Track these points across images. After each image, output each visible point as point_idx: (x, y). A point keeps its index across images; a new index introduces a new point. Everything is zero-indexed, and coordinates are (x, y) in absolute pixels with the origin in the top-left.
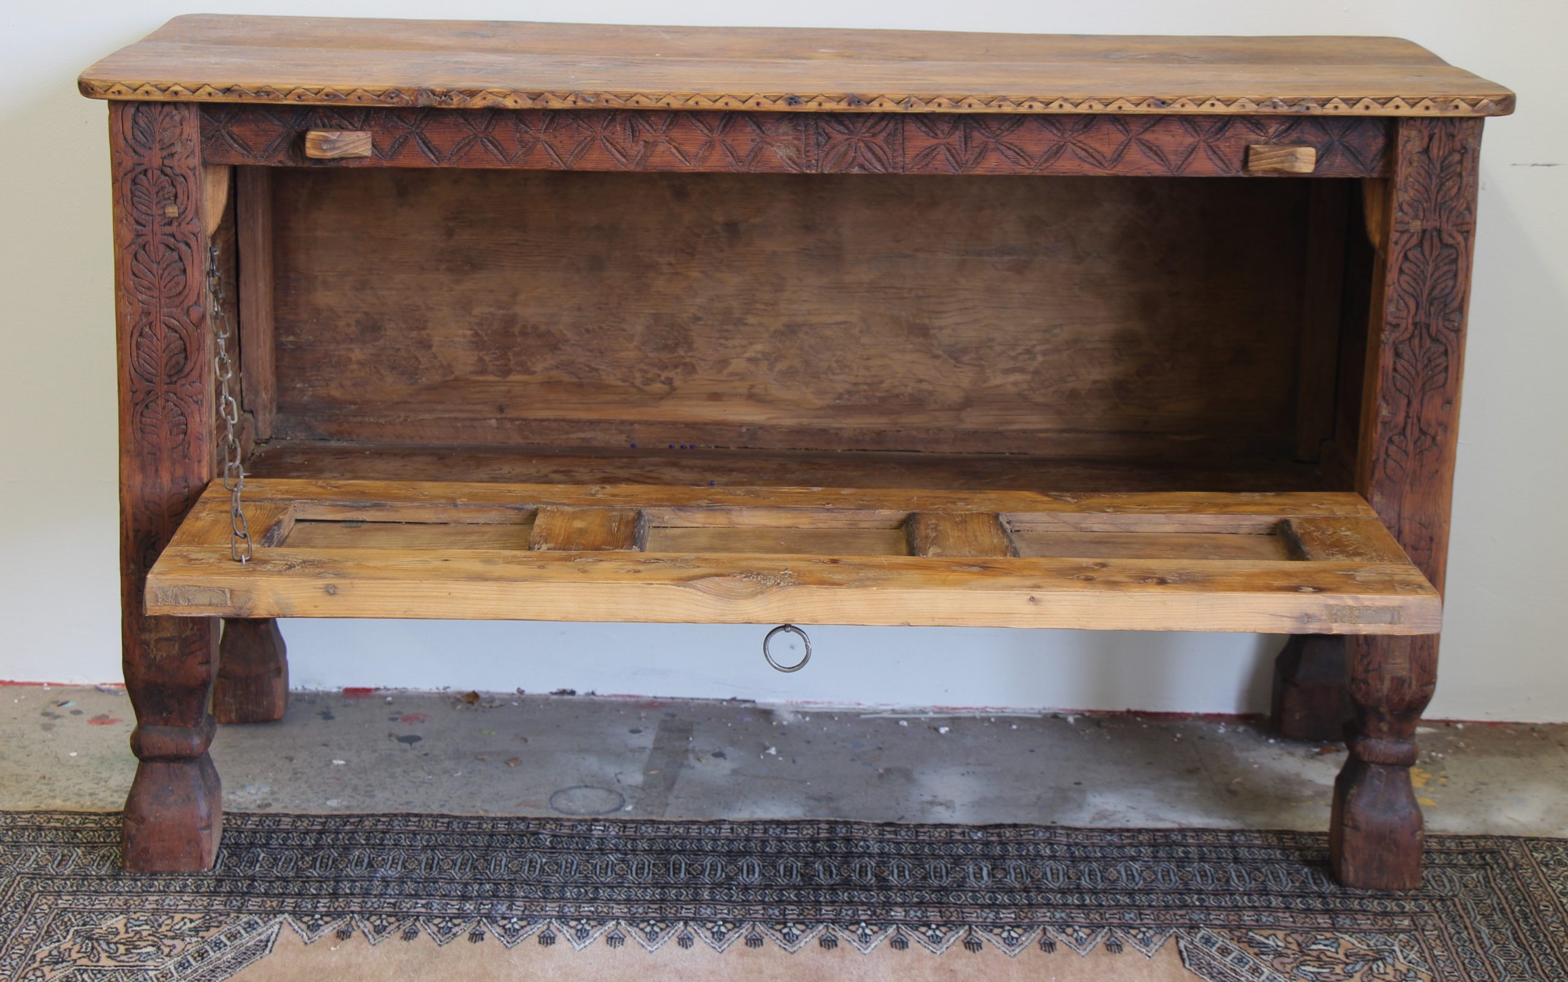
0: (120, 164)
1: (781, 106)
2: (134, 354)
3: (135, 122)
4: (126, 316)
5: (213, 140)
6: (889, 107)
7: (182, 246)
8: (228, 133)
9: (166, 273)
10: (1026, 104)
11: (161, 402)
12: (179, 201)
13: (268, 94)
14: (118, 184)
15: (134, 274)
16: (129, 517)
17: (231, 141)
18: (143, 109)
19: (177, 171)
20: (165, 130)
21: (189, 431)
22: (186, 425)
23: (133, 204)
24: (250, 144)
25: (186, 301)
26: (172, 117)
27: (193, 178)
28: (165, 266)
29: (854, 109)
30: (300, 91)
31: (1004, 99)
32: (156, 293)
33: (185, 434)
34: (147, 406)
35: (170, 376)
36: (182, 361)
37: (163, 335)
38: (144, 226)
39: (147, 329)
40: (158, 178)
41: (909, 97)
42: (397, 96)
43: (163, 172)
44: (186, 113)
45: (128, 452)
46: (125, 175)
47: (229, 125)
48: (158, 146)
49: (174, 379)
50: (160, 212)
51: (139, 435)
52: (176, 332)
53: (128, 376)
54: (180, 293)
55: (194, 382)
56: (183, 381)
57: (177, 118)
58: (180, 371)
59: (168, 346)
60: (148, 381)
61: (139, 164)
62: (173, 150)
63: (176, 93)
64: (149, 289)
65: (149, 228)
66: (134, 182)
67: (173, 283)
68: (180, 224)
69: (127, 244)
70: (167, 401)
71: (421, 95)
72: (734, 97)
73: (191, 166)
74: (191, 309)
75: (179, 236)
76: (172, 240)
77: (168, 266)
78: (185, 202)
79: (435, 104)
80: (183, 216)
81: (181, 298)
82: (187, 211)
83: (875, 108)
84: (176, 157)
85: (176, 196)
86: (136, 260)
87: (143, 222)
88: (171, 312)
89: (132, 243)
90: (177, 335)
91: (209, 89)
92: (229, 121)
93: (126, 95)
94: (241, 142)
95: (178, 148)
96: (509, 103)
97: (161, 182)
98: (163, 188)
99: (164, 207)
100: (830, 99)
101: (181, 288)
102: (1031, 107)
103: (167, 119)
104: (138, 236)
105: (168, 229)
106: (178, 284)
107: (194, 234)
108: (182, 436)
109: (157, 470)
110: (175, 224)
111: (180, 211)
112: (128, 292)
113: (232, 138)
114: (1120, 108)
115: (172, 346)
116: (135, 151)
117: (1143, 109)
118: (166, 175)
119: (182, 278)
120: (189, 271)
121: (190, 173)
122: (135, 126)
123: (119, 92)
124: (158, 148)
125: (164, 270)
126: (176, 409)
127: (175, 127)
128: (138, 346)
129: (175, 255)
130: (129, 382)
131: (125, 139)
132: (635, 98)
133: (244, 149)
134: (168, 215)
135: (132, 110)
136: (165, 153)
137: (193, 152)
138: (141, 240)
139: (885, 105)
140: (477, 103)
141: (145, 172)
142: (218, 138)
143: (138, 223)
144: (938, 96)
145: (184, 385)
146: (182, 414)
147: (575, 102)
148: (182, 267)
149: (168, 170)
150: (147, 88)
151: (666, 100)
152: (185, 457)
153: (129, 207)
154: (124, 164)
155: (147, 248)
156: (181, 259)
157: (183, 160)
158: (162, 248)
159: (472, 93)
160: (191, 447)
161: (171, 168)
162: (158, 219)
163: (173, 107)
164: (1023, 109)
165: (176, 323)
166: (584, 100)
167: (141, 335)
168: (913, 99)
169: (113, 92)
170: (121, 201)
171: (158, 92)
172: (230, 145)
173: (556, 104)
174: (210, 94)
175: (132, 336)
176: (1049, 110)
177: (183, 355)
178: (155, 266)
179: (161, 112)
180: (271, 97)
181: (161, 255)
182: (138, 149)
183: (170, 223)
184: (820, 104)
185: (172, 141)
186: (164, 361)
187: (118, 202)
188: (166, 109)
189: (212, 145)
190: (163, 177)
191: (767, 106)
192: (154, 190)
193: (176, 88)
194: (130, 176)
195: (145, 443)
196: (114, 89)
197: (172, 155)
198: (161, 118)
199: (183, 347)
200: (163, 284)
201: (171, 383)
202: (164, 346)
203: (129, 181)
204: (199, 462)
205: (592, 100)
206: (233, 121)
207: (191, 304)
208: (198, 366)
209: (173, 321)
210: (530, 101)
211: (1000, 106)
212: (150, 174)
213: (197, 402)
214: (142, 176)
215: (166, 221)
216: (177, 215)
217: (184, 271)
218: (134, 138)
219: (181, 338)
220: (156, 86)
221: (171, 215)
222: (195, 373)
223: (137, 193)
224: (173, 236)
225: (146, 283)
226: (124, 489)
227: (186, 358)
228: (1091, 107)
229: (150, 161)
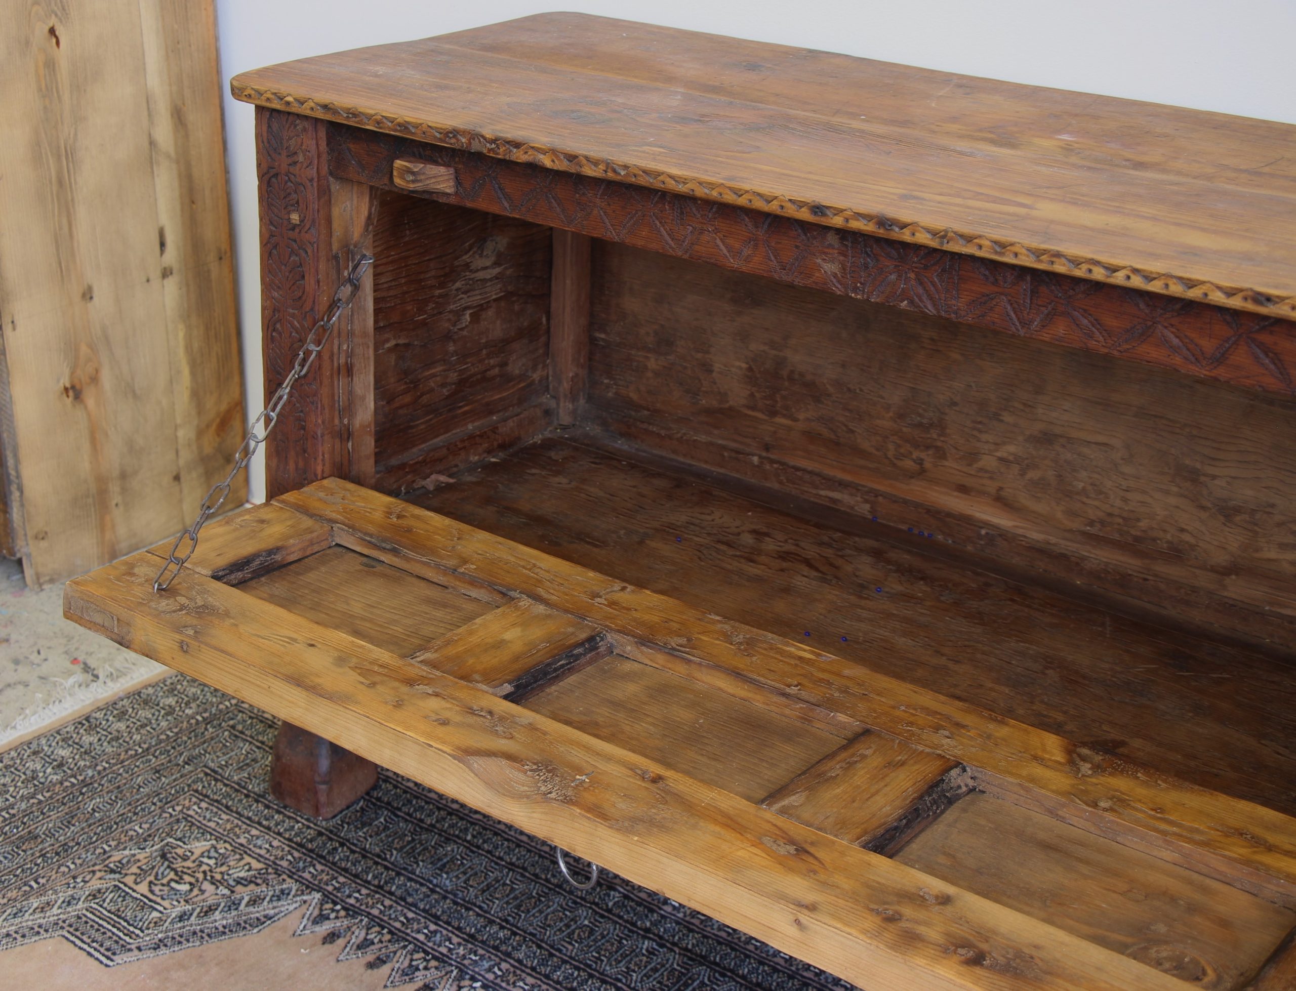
1: (805, 215)
2: (270, 346)
3: (269, 127)
4: (267, 309)
5: (337, 154)
6: (922, 238)
7: (302, 253)
8: (347, 149)
9: (291, 276)
10: (1085, 267)
12: (300, 209)
13: (355, 115)
15: (270, 272)
17: (350, 158)
18: (274, 114)
19: (299, 180)
20: (290, 138)
21: (307, 428)
22: (305, 421)
23: (269, 205)
24: (364, 163)
25: (305, 306)
26: (296, 126)
27: (310, 189)
28: (290, 269)
29: (881, 232)
30: (378, 117)
31: (1058, 255)
32: (284, 294)
33: (305, 430)
37: (288, 334)
38: (276, 228)
39: (278, 326)
40: (286, 184)
41: (946, 231)
42: (454, 136)
43: (289, 179)
44: (306, 124)
46: (263, 176)
47: (350, 142)
48: (285, 152)
50: (286, 217)
52: (298, 333)
54: (300, 298)
55: (310, 383)
56: (303, 381)
57: (299, 128)
59: (292, 346)
60: (278, 373)
61: (272, 168)
62: (295, 158)
63: (290, 104)
64: (279, 288)
65: (279, 230)
66: (268, 184)
67: (295, 286)
68: (300, 232)
70: (292, 396)
71: (474, 139)
72: (759, 195)
73: (309, 178)
74: (307, 315)
75: (300, 243)
76: (295, 245)
77: (292, 270)
78: (305, 211)
79: (485, 151)
80: (302, 225)
81: (301, 302)
82: (306, 221)
83: (906, 236)
84: (298, 165)
85: (298, 204)
86: (271, 258)
87: (276, 224)
88: (294, 314)
89: (268, 242)
90: (298, 336)
91: (312, 104)
92: (348, 137)
94: (357, 160)
95: (301, 158)
96: (547, 162)
97: (288, 188)
98: (289, 194)
99: (289, 213)
100: (859, 215)
101: (300, 293)
102: (1090, 271)
103: (292, 128)
104: (272, 236)
105: (292, 235)
106: (299, 289)
107: (311, 244)
108: (302, 431)
109: (286, 458)
110: (297, 230)
111: (301, 219)
113: (350, 154)
114: (1206, 295)
116: (269, 155)
117: (1236, 303)
118: (291, 182)
119: (301, 282)
120: (306, 278)
121: (309, 184)
122: (270, 130)
123: (250, 96)
124: (285, 154)
125: (289, 273)
126: (298, 405)
127: (297, 136)
128: (272, 339)
129: (297, 259)
131: (263, 142)
132: (661, 178)
133: (359, 167)
134: (292, 221)
135: (268, 115)
136: (290, 161)
137: (311, 163)
138: (274, 240)
139: (917, 234)
140: (520, 156)
141: (276, 176)
142: (339, 152)
143: (272, 223)
144: (980, 237)
145: (303, 384)
146: (303, 411)
147: (606, 171)
148: (302, 273)
149: (292, 178)
150: (269, 95)
151: (690, 186)
152: (305, 451)
155: (278, 250)
156: (301, 264)
157: (303, 170)
158: (288, 250)
159: (517, 145)
160: (309, 444)
161: (295, 176)
162: (285, 223)
163: (296, 117)
164: (1079, 273)
165: (298, 325)
166: (614, 171)
167: (274, 330)
168: (950, 234)
169: (246, 95)
171: (278, 101)
172: (348, 161)
173: (589, 171)
174: (312, 109)
175: (268, 329)
176: (1112, 281)
178: (283, 267)
179: (288, 120)
180: (358, 120)
181: (287, 258)
182: (272, 153)
183: (293, 229)
184: (847, 220)
185: (295, 149)
186: (289, 358)
188: (291, 118)
190: (289, 184)
191: (792, 211)
192: (282, 195)
193: (289, 99)
194: (268, 177)
195: (278, 431)
196: (246, 92)
197: (295, 163)
198: (288, 126)
200: (288, 286)
202: (289, 344)
203: (265, 183)
204: (315, 459)
205: (623, 173)
206: (351, 137)
207: (308, 310)
209: (295, 323)
210: (566, 162)
211: (1052, 263)
212: (280, 178)
213: (313, 404)
214: (274, 179)
215: (290, 226)
216: (298, 222)
217: (303, 277)
218: (269, 142)
219: (300, 340)
220: (275, 94)
221: (295, 222)
222: (311, 376)
223: (271, 195)
224: (296, 241)
225: (277, 282)
228: (1167, 285)
229: (279, 165)
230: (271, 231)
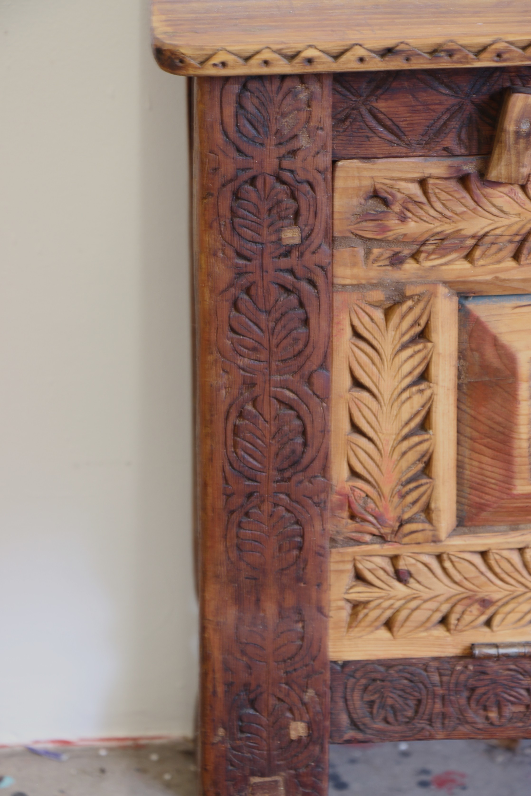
0: (216, 169)
2: (230, 442)
3: (240, 105)
4: (218, 390)
5: (348, 123)
7: (305, 286)
8: (370, 112)
9: (279, 327)
11: (267, 507)
12: (302, 219)
13: (451, 53)
14: (211, 200)
15: (233, 330)
16: (218, 666)
17: (373, 123)
18: (252, 85)
19: (301, 176)
20: (284, 115)
21: (306, 545)
22: (303, 536)
23: (234, 228)
24: (403, 125)
25: (308, 363)
26: (296, 95)
27: (322, 184)
28: (278, 315)
30: (500, 46)
32: (263, 356)
33: (300, 548)
34: (247, 514)
35: (281, 471)
36: (299, 449)
37: (273, 414)
38: (249, 260)
39: (249, 407)
40: (273, 188)
43: (279, 179)
44: (315, 87)
45: (217, 576)
46: (224, 185)
47: (373, 98)
48: (273, 140)
49: (287, 474)
50: (274, 238)
51: (233, 555)
52: (291, 408)
53: (220, 474)
54: (300, 353)
55: (315, 477)
56: (300, 476)
57: (303, 96)
58: (296, 463)
59: (279, 430)
60: (249, 479)
61: (244, 170)
62: (295, 145)
63: (310, 61)
64: (254, 349)
65: (256, 262)
66: (236, 196)
67: (289, 340)
68: (302, 255)
69: (222, 286)
70: (276, 505)
73: (321, 168)
74: (315, 375)
75: (299, 271)
76: (290, 277)
77: (283, 315)
78: (311, 221)
80: (307, 242)
81: (301, 360)
82: (314, 235)
84: (301, 155)
85: (297, 214)
86: (237, 309)
87: (248, 253)
88: (285, 381)
89: (231, 285)
90: (292, 412)
91: (361, 52)
92: (372, 93)
93: (233, 67)
94: (389, 123)
95: (303, 142)
97: (277, 195)
98: (279, 202)
99: (279, 231)
101: (300, 346)
103: (289, 99)
104: (240, 273)
105: (284, 262)
106: (296, 340)
107: (322, 268)
108: (295, 552)
109: (258, 600)
110: (295, 254)
111: (304, 234)
112: (223, 356)
113: (375, 117)
115: (286, 428)
116: (239, 150)
118: (283, 182)
119: (302, 330)
120: (313, 321)
121: (319, 177)
122: (241, 111)
123: (224, 64)
124: (273, 142)
125: (277, 321)
126: (288, 515)
127: (299, 110)
128: (236, 430)
129: (293, 299)
130: (221, 481)
131: (225, 133)
133: (392, 132)
134: (285, 242)
135: (236, 88)
136: (283, 150)
137: (324, 146)
138: (244, 281)
141: (253, 181)
142: (355, 119)
143: (240, 255)
145: (301, 482)
146: (297, 522)
148: (303, 317)
149: (287, 176)
150: (267, 55)
152: (299, 579)
153: (228, 233)
154: (222, 170)
155: (253, 292)
156: (301, 305)
157: (310, 159)
158: (274, 289)
160: (309, 567)
161: (292, 171)
162: (270, 248)
163: (297, 81)
165: (291, 395)
167: (241, 415)
169: (215, 65)
170: (215, 224)
171: (283, 62)
172: (372, 129)
174: (361, 60)
175: (227, 418)
177: (300, 440)
178: (263, 317)
179: (280, 88)
180: (456, 57)
181: (272, 299)
182: (244, 147)
183: (287, 253)
185: (296, 131)
186: (274, 449)
187: (211, 227)
188: (288, 84)
189: (345, 131)
190: (279, 187)
192: (265, 206)
193: (310, 53)
194: (230, 188)
195: (243, 565)
196: (217, 60)
197: (293, 153)
198: (280, 97)
199: (301, 429)
200: (274, 342)
201: (283, 480)
202: (273, 429)
203: (229, 195)
206: (379, 92)
207: (314, 367)
208: (322, 454)
209: (288, 393)
212: (259, 183)
213: (317, 504)
214: (248, 187)
215: (282, 251)
216: (297, 241)
217: (306, 322)
218: (239, 131)
219: (299, 417)
220: (279, 52)
221: (291, 242)
222: (317, 465)
223: (241, 212)
224: (291, 271)
225: (249, 342)
226: (210, 627)
227: (305, 444)
229: (261, 163)
230: (237, 266)
